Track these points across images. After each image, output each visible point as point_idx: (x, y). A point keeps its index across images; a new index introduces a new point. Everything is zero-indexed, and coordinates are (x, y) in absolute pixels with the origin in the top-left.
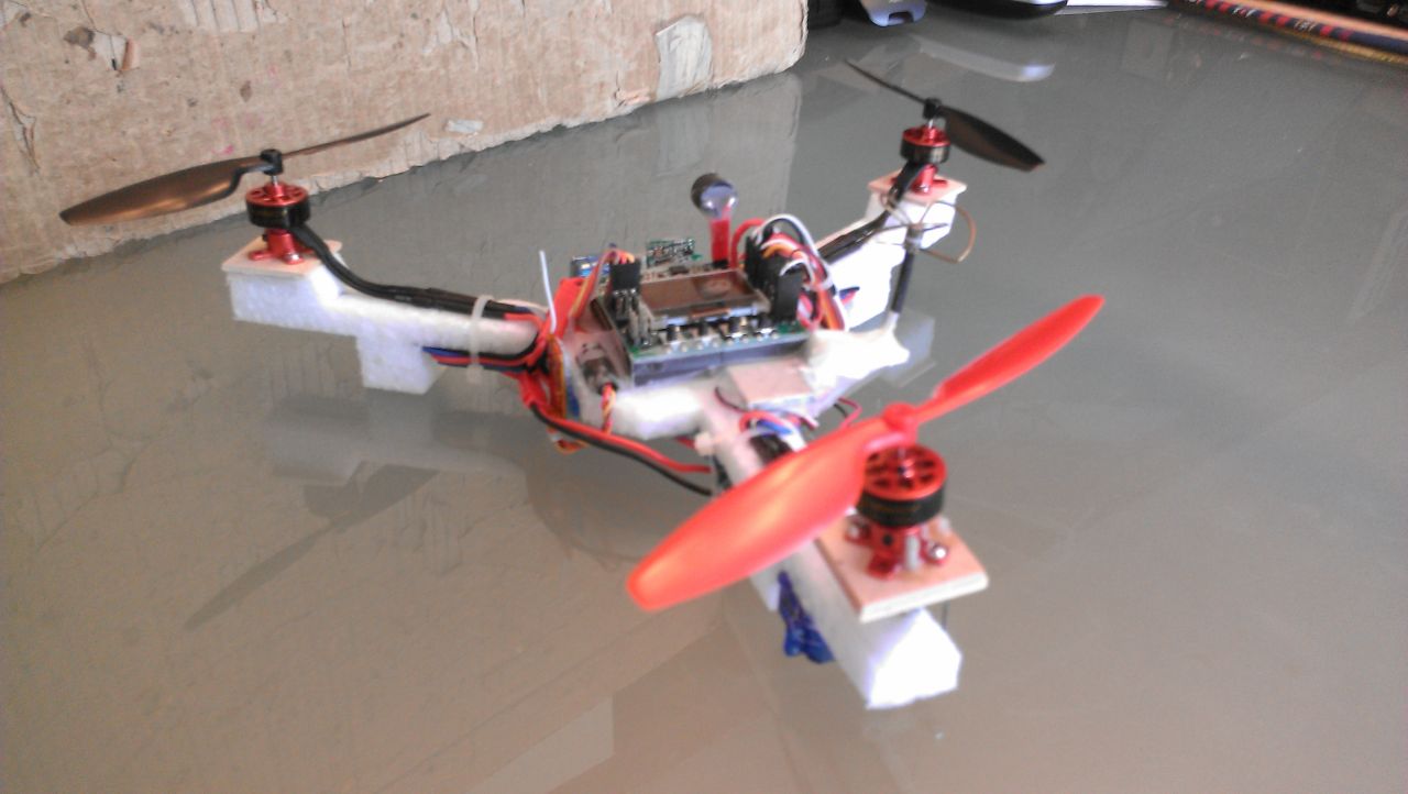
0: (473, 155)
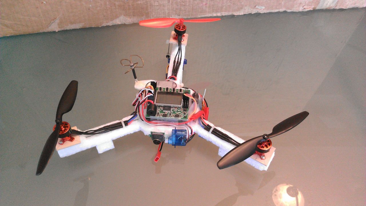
0: (260, 14)
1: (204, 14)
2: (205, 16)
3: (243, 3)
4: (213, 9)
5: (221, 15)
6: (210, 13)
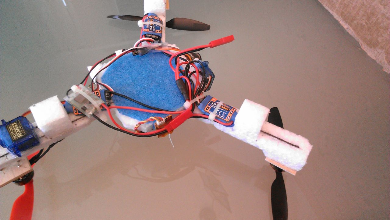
1: (330, 9)
2: (331, 12)
3: (380, 39)
4: (343, 11)
5: (347, 30)
6: (337, 14)
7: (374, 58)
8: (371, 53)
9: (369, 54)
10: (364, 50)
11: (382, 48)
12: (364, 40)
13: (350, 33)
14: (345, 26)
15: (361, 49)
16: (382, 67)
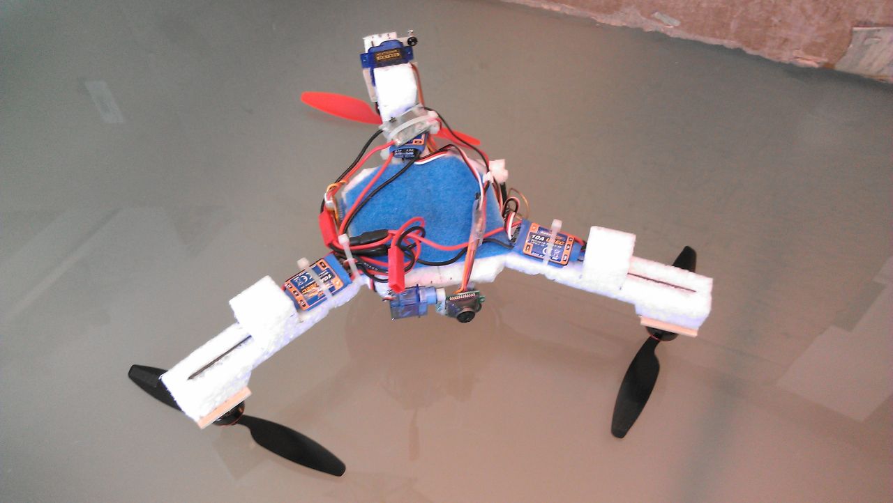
5: (563, 12)
7: (624, 24)
8: (615, 21)
9: (614, 23)
10: (603, 22)
11: (628, 5)
12: (597, 9)
13: (567, 12)
14: (556, 8)
15: (599, 23)
16: (640, 30)
